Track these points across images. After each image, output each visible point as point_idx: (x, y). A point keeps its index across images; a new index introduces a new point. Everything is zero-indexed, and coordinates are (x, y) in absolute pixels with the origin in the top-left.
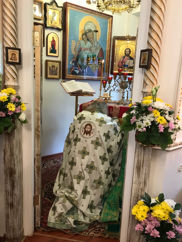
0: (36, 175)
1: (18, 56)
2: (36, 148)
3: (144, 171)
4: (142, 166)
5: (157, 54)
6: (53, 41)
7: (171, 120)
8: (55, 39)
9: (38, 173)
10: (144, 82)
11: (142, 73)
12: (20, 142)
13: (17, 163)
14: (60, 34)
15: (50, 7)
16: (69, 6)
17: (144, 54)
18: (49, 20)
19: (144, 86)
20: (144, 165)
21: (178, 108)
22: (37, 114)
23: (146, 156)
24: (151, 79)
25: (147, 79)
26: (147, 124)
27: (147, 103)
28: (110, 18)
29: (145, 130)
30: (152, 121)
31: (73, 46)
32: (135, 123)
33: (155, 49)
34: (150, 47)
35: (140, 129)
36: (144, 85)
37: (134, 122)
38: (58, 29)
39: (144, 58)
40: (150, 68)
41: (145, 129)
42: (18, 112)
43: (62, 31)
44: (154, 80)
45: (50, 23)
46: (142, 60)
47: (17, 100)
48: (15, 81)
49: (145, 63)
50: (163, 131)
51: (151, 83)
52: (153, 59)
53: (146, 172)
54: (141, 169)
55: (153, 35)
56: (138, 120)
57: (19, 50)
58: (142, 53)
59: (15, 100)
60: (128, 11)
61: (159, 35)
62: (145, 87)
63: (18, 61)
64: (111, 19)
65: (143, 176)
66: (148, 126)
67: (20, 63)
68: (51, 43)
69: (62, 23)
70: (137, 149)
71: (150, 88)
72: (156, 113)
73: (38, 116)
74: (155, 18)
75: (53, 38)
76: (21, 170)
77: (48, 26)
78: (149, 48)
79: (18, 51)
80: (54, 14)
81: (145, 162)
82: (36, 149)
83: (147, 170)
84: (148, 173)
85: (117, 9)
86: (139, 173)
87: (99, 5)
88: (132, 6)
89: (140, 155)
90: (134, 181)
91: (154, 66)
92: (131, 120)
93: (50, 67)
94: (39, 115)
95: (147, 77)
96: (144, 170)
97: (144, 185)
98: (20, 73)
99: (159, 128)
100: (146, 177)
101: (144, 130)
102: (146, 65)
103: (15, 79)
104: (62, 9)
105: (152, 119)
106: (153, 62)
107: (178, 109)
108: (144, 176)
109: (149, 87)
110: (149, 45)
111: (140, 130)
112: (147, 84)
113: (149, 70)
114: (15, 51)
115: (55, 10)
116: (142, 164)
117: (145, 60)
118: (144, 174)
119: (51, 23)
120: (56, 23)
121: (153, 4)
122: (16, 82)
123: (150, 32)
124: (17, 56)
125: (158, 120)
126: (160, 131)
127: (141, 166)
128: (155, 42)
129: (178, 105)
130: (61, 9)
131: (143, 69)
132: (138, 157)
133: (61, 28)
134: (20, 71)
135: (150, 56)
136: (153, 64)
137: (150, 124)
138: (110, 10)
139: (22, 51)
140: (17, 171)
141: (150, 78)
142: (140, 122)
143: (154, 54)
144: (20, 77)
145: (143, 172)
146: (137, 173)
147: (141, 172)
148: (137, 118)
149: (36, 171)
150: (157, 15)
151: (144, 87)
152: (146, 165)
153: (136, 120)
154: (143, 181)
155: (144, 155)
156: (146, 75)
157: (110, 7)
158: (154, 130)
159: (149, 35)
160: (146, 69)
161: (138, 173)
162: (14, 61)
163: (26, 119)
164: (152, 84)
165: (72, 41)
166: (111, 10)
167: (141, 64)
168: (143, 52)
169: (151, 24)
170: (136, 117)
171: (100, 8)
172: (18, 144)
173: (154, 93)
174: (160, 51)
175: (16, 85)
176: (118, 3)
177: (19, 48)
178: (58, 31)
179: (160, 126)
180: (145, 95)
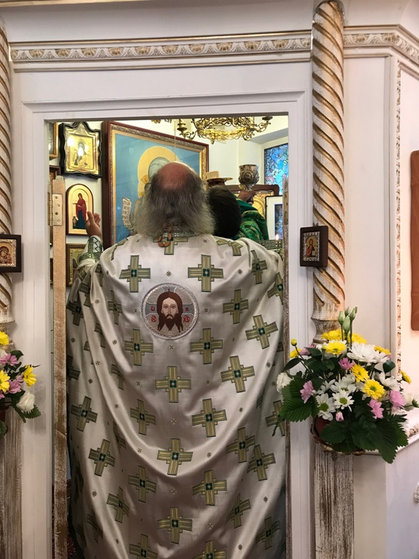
0: (56, 550)
1: (15, 253)
2: (56, 475)
3: (340, 515)
4: (335, 503)
5: (338, 237)
6: (81, 203)
7: (393, 386)
8: (85, 197)
9: (61, 545)
10: (316, 297)
11: (307, 276)
12: (16, 466)
13: (9, 525)
14: (96, 187)
15: (73, 132)
16: (113, 128)
17: (309, 236)
18: (71, 159)
19: (318, 307)
20: (338, 500)
21: (397, 350)
22: (57, 386)
23: (341, 475)
24: (331, 291)
25: (322, 292)
26: (343, 401)
27: (336, 350)
28: (202, 149)
29: (342, 418)
30: (353, 391)
31: (127, 210)
32: (312, 399)
33: (334, 226)
34: (321, 221)
35: (325, 413)
36: (317, 304)
37: (309, 396)
38: (91, 177)
39: (312, 245)
40: (326, 266)
41: (340, 415)
42: (15, 391)
43: (99, 180)
44: (339, 291)
45: (72, 164)
46: (305, 249)
47: (14, 362)
48: (5, 311)
49: (315, 256)
50: (381, 416)
51: (333, 300)
52: (330, 247)
53: (344, 516)
54: (333, 511)
55: (325, 196)
56: (319, 392)
57: (18, 238)
58: (305, 234)
59: (9, 361)
60: (245, 137)
61: (338, 196)
62: (320, 310)
63: (13, 264)
64: (204, 151)
65: (338, 530)
66: (347, 408)
67: (19, 268)
68: (77, 207)
69: (99, 164)
70: (317, 461)
71: (331, 311)
72: (360, 374)
73: (61, 392)
74: (325, 162)
75: (80, 195)
76: (19, 544)
77: (68, 170)
78: (320, 225)
79: (13, 242)
80: (81, 145)
81: (340, 491)
82: (55, 480)
83: (347, 513)
84: (351, 520)
85: (221, 133)
86: (329, 523)
87: (183, 126)
88: (251, 127)
89: (325, 475)
90: (318, 543)
91: (335, 261)
92: (302, 391)
93: (74, 260)
94: (62, 389)
95: (320, 286)
96: (339, 513)
97: (343, 553)
98: (16, 292)
99: (372, 409)
100: (346, 530)
101: (340, 419)
102: (317, 262)
103: (6, 306)
104: (100, 135)
105: (353, 389)
106: (332, 254)
107: (397, 353)
108: (341, 530)
109: (328, 308)
110: (319, 216)
111: (327, 416)
112: (323, 302)
113: (325, 270)
114: (9, 240)
115: (83, 138)
116: (333, 497)
117: (313, 249)
118: (341, 524)
119: (76, 164)
120: (86, 164)
121: (318, 134)
122: (8, 313)
123: (317, 190)
124: (13, 253)
125: (366, 389)
126: (375, 418)
127: (332, 503)
128: (330, 210)
129: (397, 345)
130: (97, 134)
131: (307, 269)
132: (322, 478)
133: (97, 173)
134: (17, 286)
135: (324, 241)
136: (331, 258)
137: (352, 402)
138: (205, 135)
139: (24, 240)
140: (9, 548)
141: (328, 289)
142: (323, 395)
143: (332, 236)
144: (16, 301)
145: (337, 517)
146: (323, 522)
147: (332, 519)
148: (317, 386)
149: (56, 539)
150: (328, 156)
151: (318, 309)
152: (344, 498)
153: (314, 391)
154: (341, 542)
155: (335, 473)
156: (317, 281)
157: (205, 131)
158: (360, 416)
159: (316, 195)
160: (317, 270)
161: (325, 523)
162: (5, 265)
163: (35, 406)
164: (336, 302)
165: (124, 200)
166: (208, 136)
167: (305, 259)
168: (306, 232)
169: (318, 175)
170: (313, 385)
171: (185, 132)
172: (10, 473)
173: (347, 324)
174: (343, 229)
175: (8, 321)
176: (224, 123)
177: (17, 233)
178: (91, 179)
179: (372, 404)
180: (321, 327)
